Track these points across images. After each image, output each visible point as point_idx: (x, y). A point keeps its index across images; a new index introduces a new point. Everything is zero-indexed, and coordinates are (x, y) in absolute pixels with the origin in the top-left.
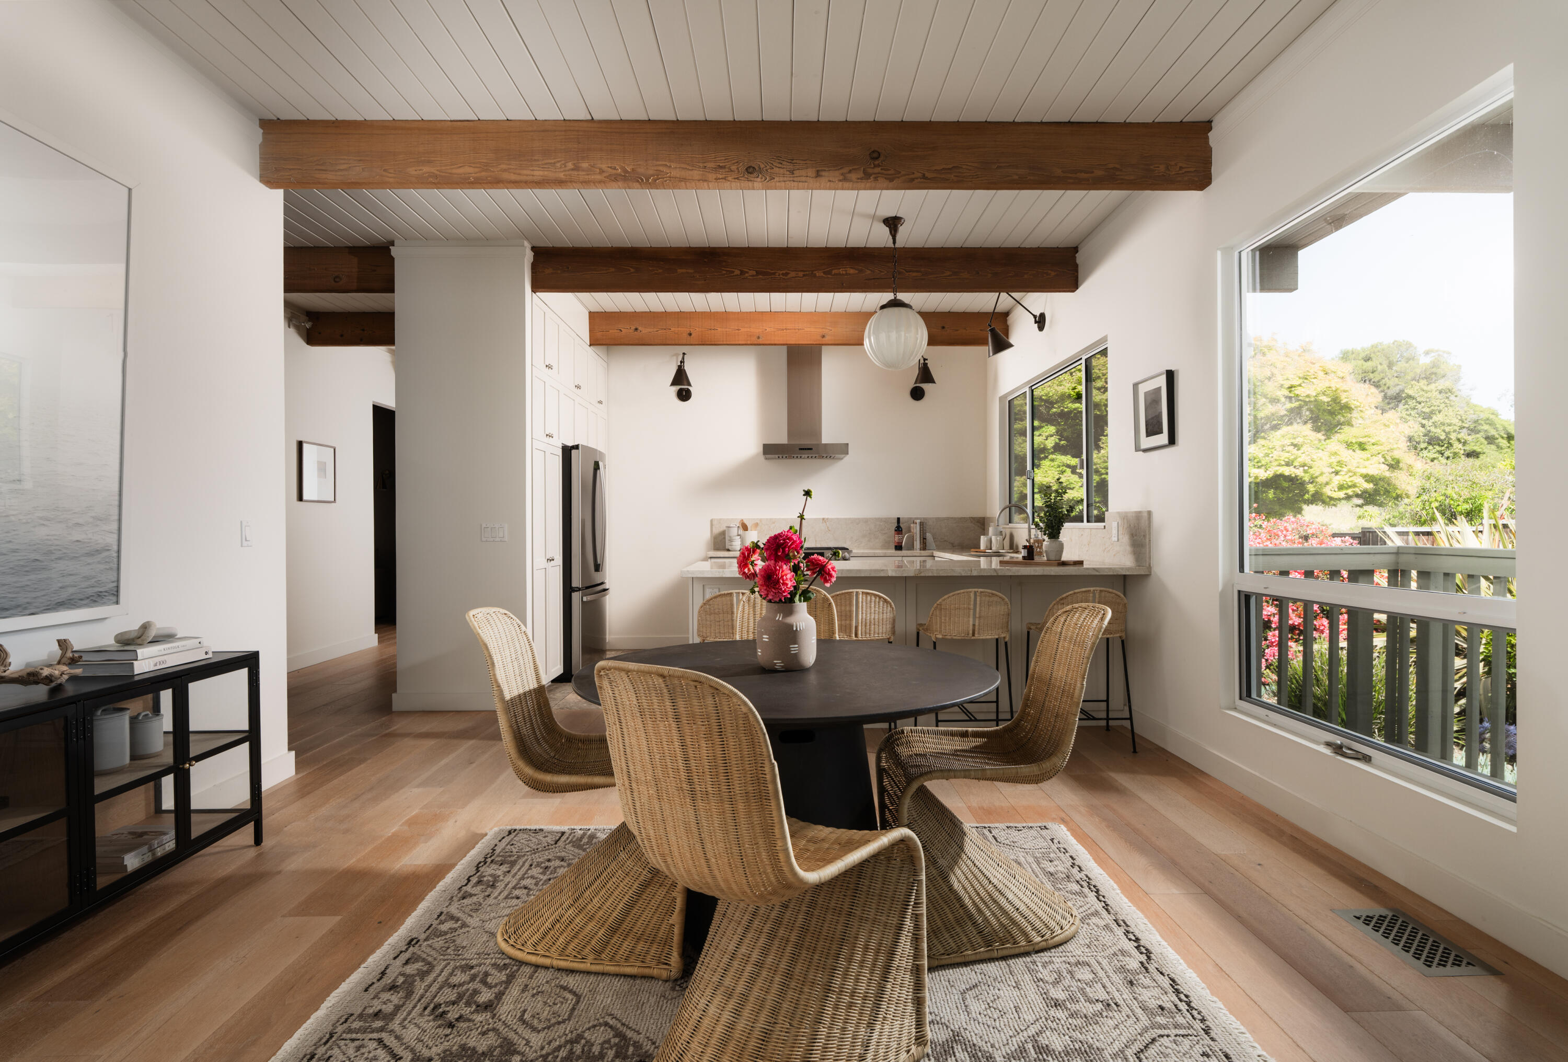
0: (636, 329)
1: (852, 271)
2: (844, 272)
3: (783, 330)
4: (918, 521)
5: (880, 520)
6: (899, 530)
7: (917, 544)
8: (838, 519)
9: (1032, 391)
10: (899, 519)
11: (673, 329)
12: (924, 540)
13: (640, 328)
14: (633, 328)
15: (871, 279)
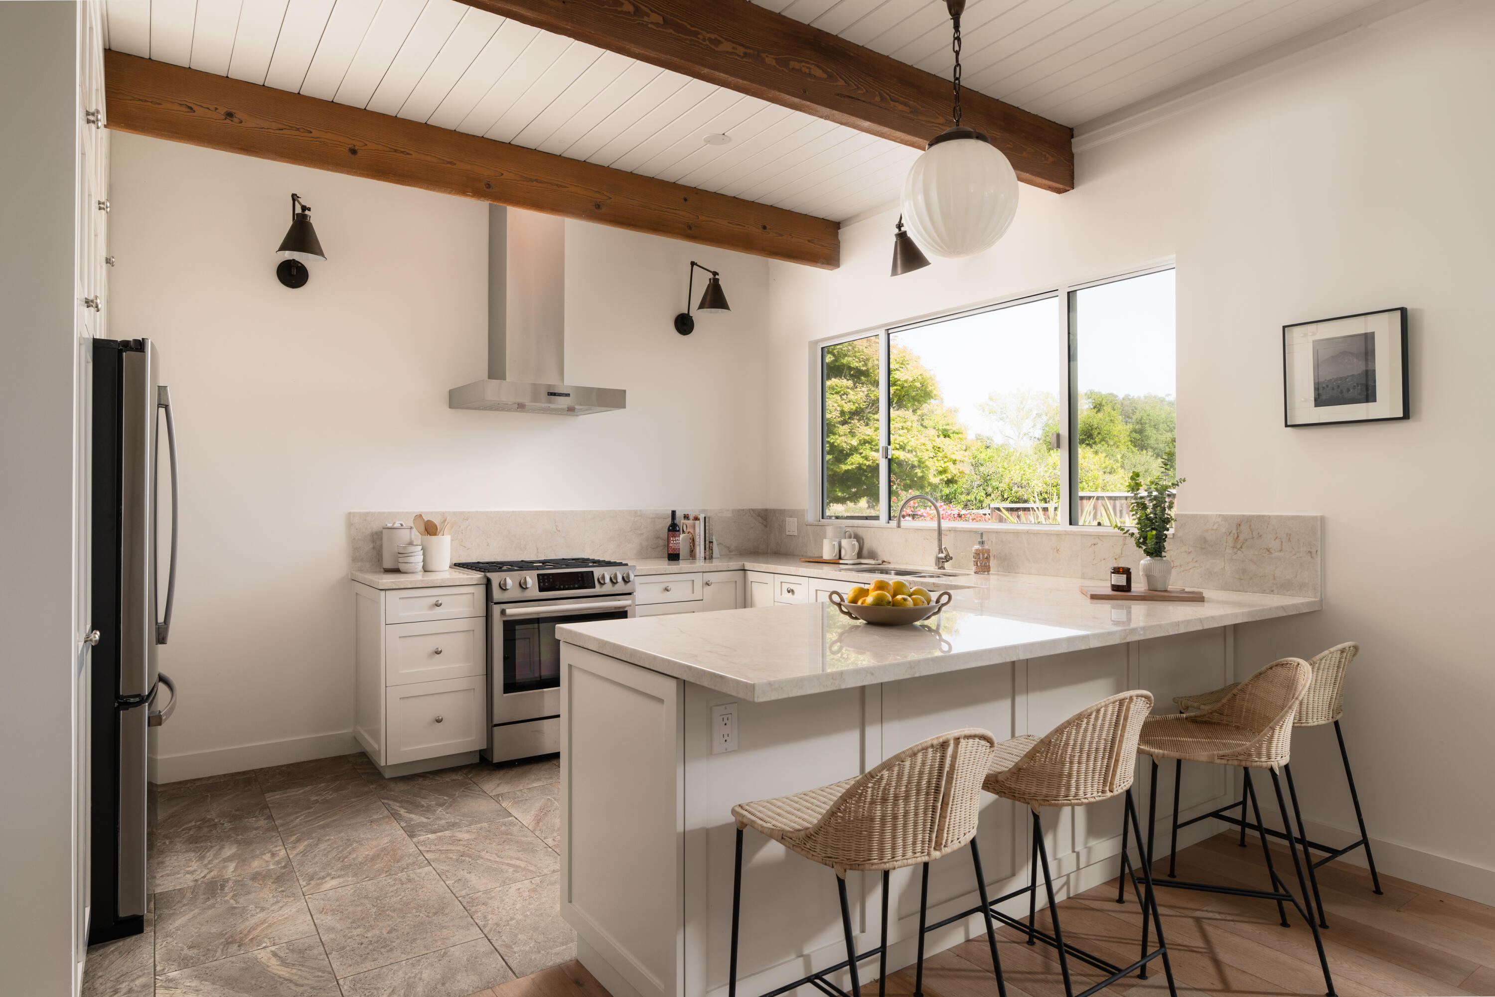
0: (230, 115)
1: (817, 72)
2: (807, 71)
3: (531, 180)
4: (702, 517)
5: (635, 513)
6: (674, 528)
7: (700, 550)
8: (572, 512)
9: (889, 334)
10: (674, 513)
11: (315, 133)
12: (709, 545)
13: (239, 115)
14: (223, 110)
15: (845, 96)
